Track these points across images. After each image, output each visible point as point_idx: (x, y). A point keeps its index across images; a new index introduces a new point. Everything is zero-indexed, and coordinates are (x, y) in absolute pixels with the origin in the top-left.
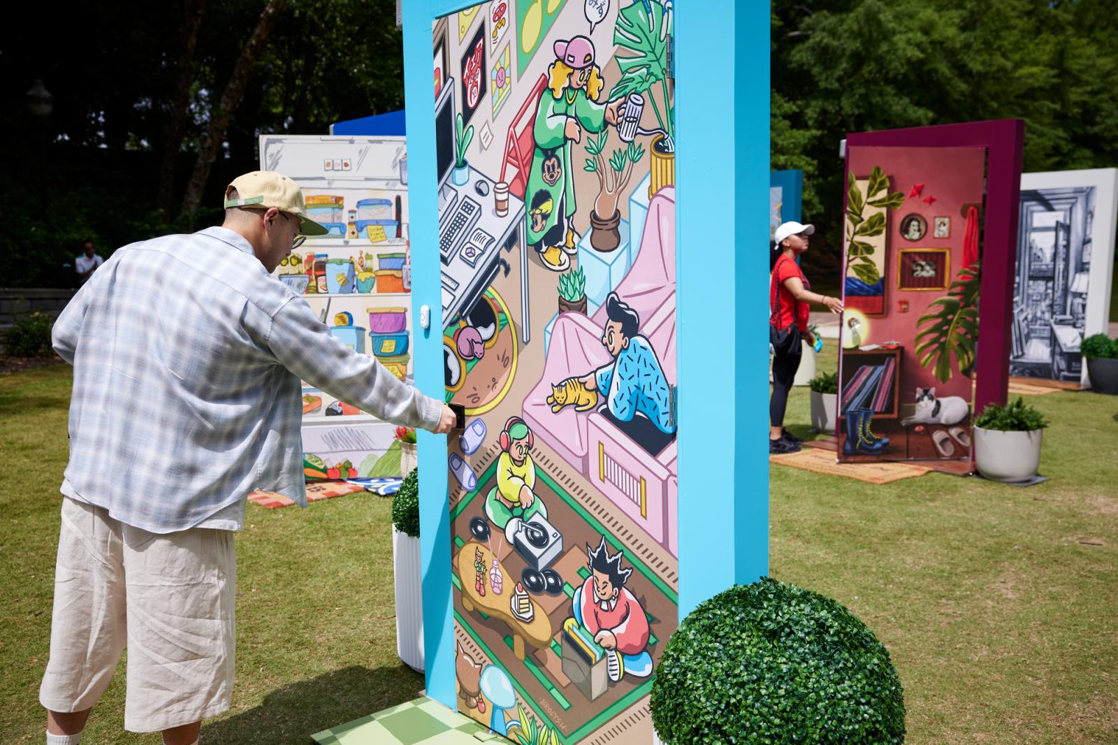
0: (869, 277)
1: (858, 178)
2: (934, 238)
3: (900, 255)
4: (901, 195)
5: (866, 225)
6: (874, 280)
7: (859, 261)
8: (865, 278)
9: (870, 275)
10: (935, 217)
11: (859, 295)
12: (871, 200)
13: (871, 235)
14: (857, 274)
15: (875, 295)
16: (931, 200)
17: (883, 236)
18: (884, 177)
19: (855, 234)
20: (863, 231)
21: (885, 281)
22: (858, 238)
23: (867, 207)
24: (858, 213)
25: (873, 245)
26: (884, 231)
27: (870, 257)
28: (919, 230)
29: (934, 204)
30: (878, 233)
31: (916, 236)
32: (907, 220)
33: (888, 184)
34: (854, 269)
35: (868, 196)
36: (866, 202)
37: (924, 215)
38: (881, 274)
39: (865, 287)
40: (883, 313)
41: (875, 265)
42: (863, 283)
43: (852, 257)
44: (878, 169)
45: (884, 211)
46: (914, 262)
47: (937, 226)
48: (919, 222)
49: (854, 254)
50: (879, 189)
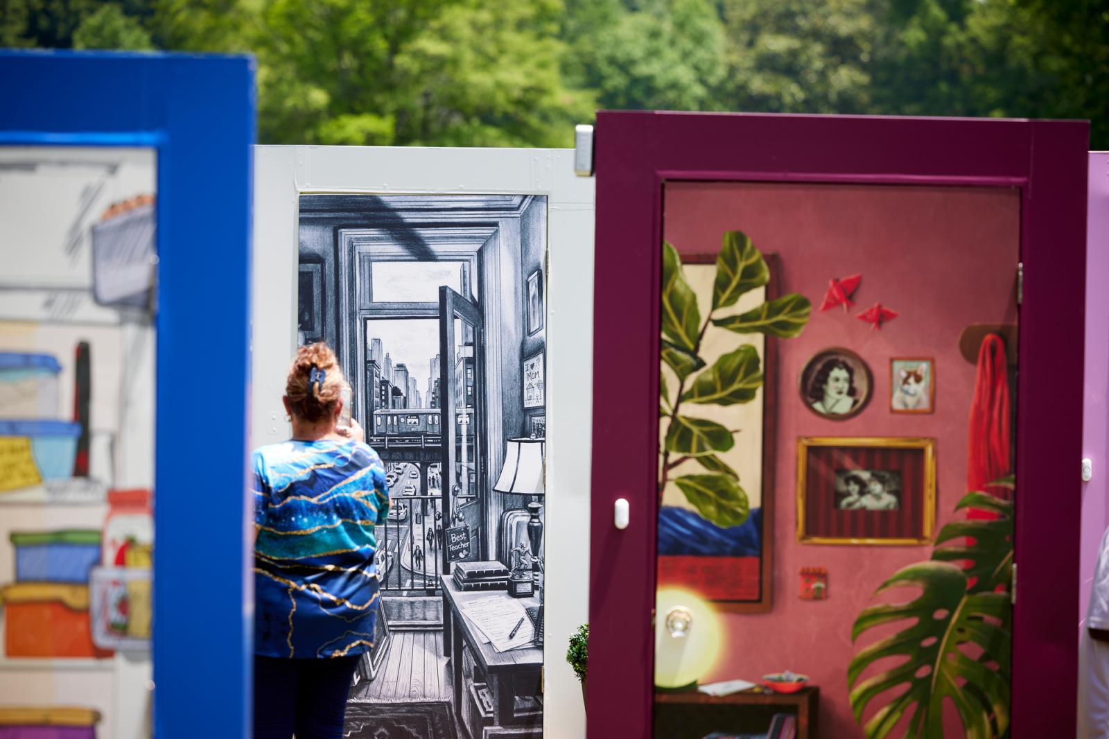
0: (720, 508)
1: (687, 260)
2: (892, 411)
3: (802, 453)
4: (802, 303)
5: (710, 377)
6: (736, 515)
7: (693, 467)
8: (711, 509)
9: (724, 502)
10: (892, 360)
11: (695, 553)
12: (721, 313)
13: (724, 402)
14: (690, 500)
15: (737, 553)
16: (881, 318)
17: (756, 404)
18: (757, 256)
19: (681, 399)
20: (703, 392)
21: (763, 518)
22: (690, 410)
23: (712, 330)
24: (691, 346)
25: (730, 427)
26: (759, 393)
27: (722, 456)
28: (852, 392)
29: (889, 326)
30: (743, 396)
31: (844, 405)
32: (819, 366)
33: (766, 275)
34: (681, 486)
35: (715, 306)
36: (709, 319)
37: (864, 353)
38: (755, 502)
39: (711, 532)
40: (759, 601)
41: (736, 478)
42: (707, 523)
43: (674, 456)
44: (740, 239)
45: (757, 341)
46: (841, 471)
47: (898, 381)
48: (850, 371)
49: (679, 450)
50: (744, 287)
